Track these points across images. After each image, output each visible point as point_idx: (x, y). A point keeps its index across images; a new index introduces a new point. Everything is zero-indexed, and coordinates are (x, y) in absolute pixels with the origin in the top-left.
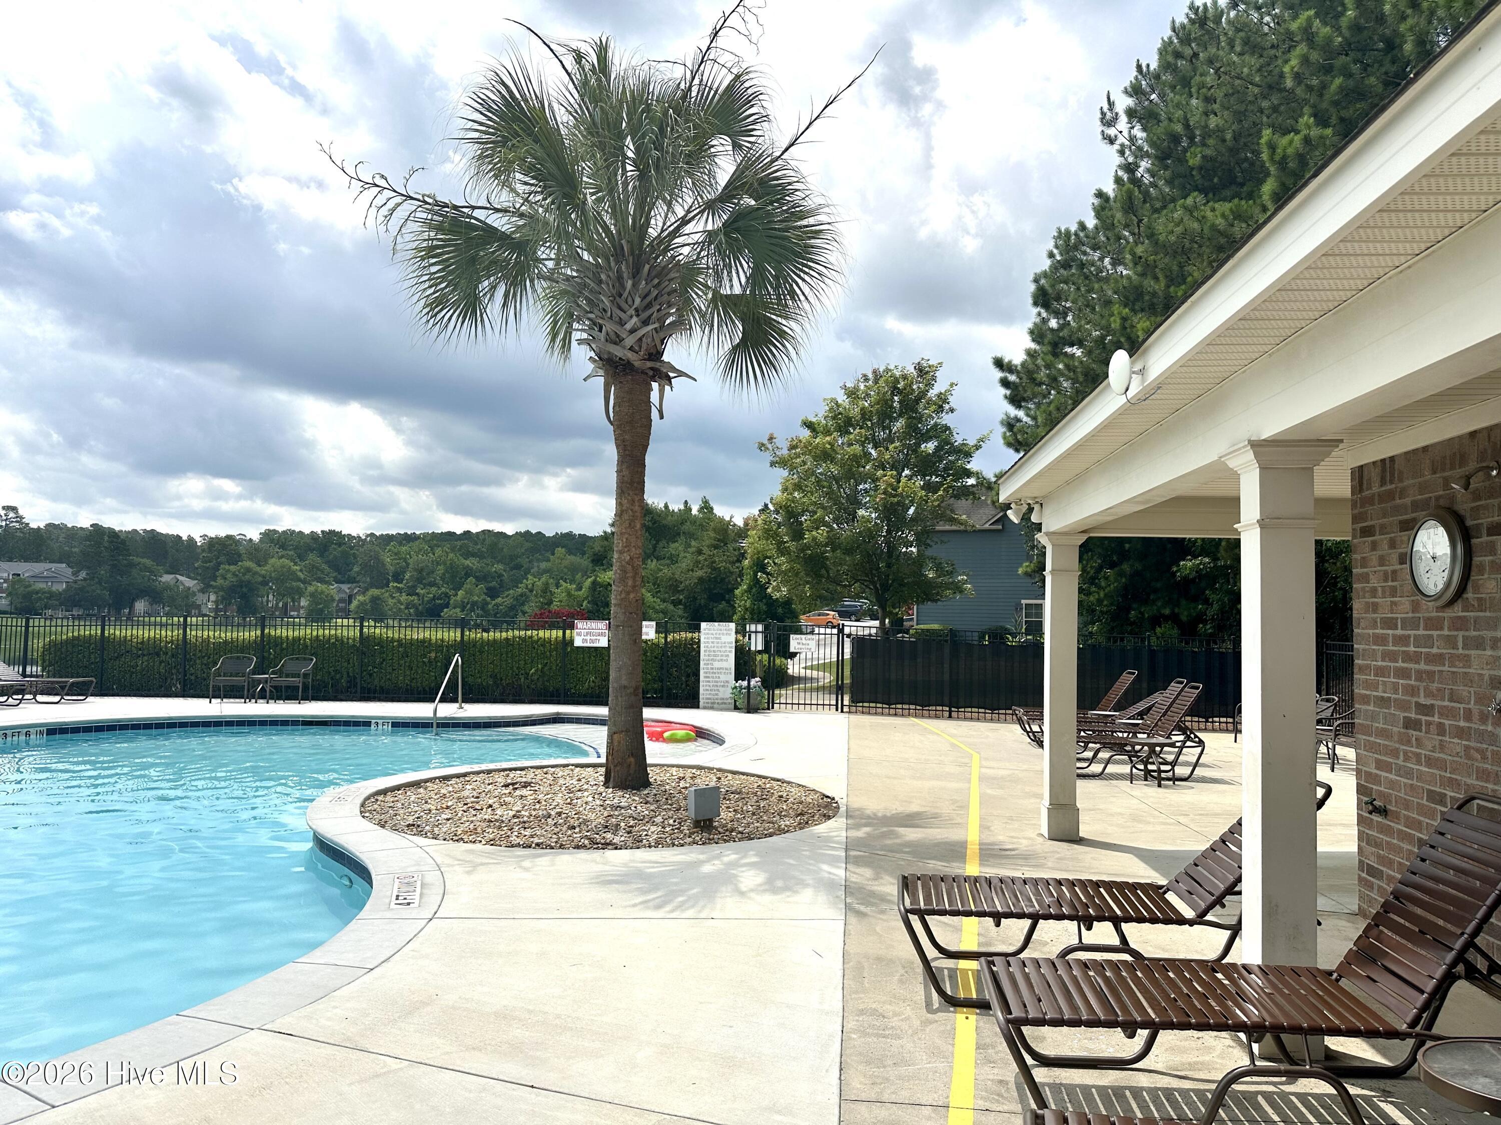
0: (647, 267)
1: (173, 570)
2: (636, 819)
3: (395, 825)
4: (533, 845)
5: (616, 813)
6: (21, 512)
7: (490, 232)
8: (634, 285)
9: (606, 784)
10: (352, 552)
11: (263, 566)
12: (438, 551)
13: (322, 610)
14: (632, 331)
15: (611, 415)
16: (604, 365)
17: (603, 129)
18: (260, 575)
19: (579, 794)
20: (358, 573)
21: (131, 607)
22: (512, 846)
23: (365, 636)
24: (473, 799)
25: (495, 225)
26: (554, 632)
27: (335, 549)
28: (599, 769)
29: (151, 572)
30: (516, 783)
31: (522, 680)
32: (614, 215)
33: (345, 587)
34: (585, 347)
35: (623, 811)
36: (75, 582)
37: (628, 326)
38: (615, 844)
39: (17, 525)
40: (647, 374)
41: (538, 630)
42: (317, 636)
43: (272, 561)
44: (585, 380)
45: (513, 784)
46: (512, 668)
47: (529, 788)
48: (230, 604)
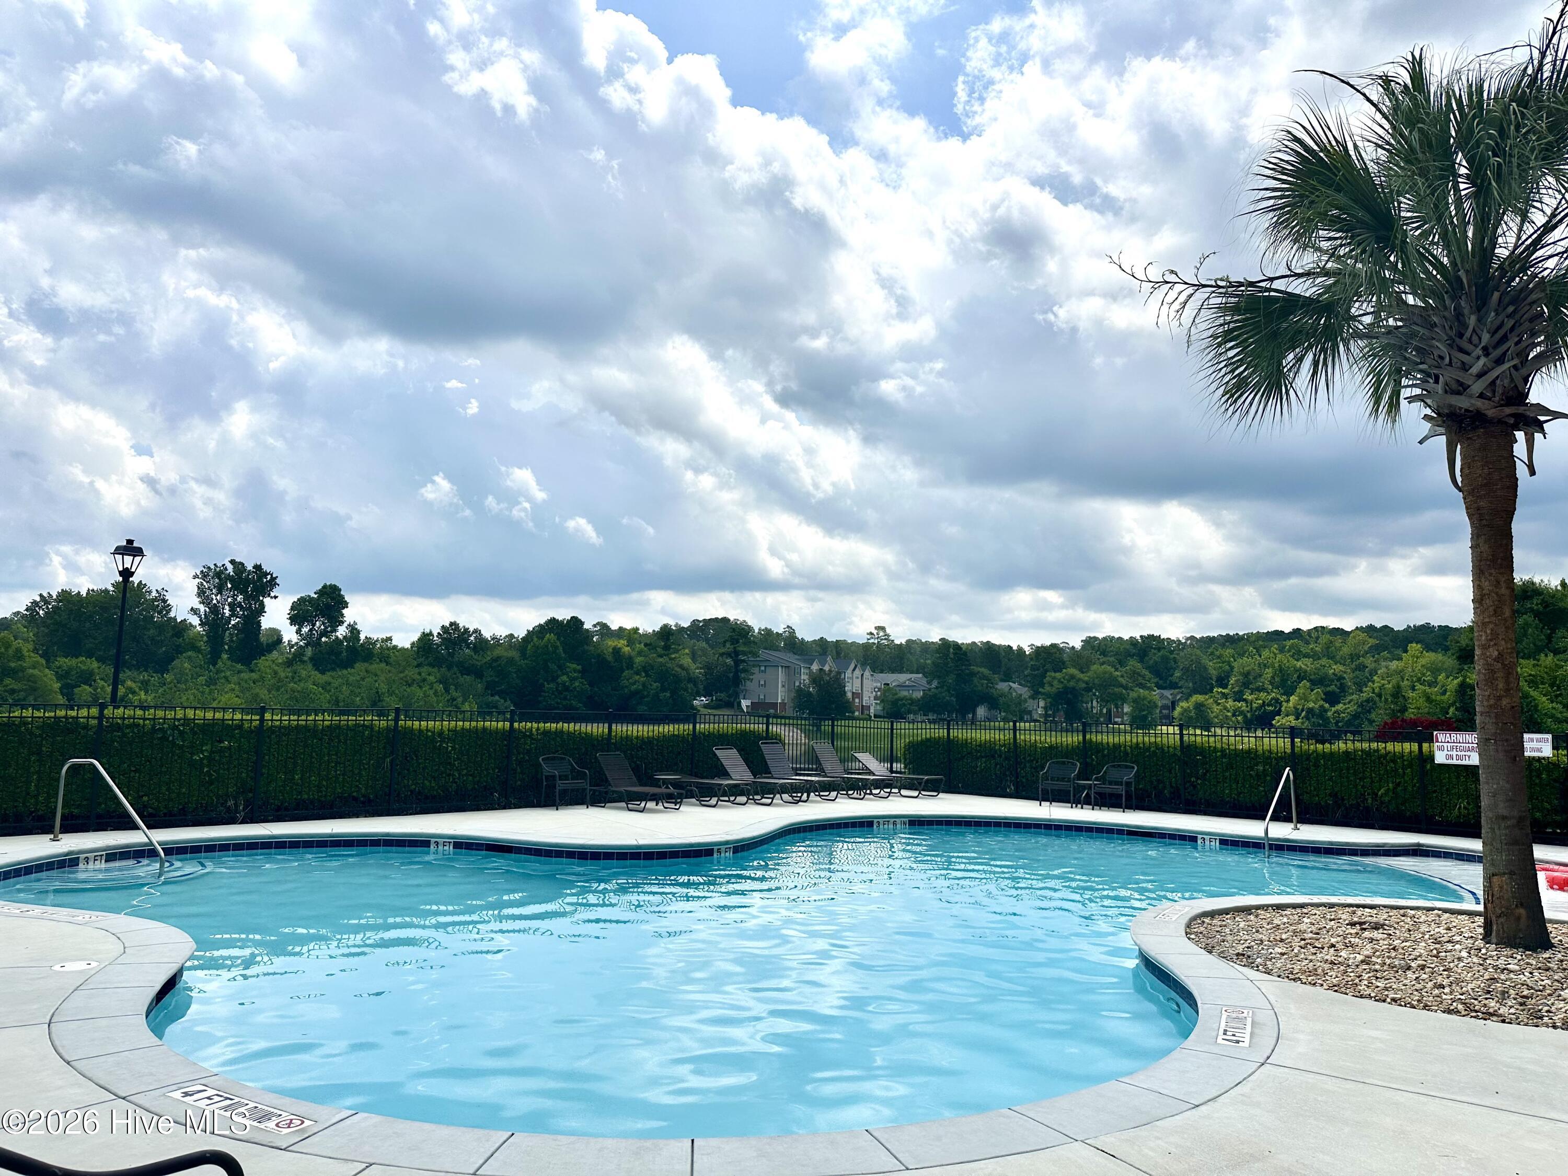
0: (1496, 295)
1: (1007, 678)
2: (1532, 988)
3: (1222, 952)
4: (1389, 1000)
5: (1502, 977)
6: (888, 631)
7: (1292, 301)
8: (1479, 320)
9: (1487, 937)
10: (1172, 656)
11: (1086, 672)
12: (1266, 653)
13: (1145, 717)
14: (1480, 375)
15: (1459, 479)
16: (1444, 422)
17: (1423, 153)
18: (1084, 682)
19: (1449, 946)
20: (1181, 678)
21: (974, 713)
22: (1361, 997)
23: (1185, 744)
24: (1311, 935)
25: (1297, 291)
26: (1407, 746)
27: (1155, 654)
28: (1477, 919)
29: (988, 680)
30: (1364, 923)
31: (1370, 801)
32: (1447, 246)
33: (1167, 693)
34: (1417, 405)
35: (1512, 975)
36: (930, 690)
37: (1474, 370)
38: (1501, 1016)
39: (885, 642)
40: (1506, 423)
41: (1385, 742)
42: (1137, 744)
43: (1094, 667)
44: (1421, 442)
45: (1361, 924)
46: (1356, 786)
47: (1381, 931)
48: (1058, 710)
